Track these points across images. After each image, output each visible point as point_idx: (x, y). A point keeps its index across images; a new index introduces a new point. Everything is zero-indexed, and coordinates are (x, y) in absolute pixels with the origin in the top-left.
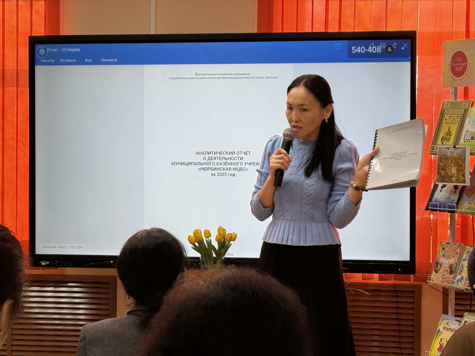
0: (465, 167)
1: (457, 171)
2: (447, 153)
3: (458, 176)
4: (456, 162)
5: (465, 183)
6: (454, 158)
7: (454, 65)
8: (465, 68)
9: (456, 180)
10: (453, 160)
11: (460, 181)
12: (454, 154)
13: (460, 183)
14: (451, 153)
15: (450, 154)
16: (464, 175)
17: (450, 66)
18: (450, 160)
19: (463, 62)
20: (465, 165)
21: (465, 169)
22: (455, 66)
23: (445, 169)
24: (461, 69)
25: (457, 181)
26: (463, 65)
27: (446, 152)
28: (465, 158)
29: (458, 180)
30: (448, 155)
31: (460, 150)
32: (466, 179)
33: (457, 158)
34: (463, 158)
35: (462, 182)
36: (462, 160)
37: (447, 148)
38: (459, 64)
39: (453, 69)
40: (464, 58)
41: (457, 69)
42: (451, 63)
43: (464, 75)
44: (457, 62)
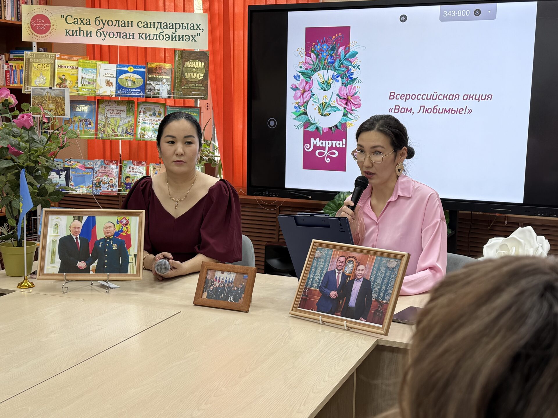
0: (64, 104)
1: (55, 107)
2: (43, 93)
3: (57, 110)
4: (54, 100)
5: (64, 115)
6: (52, 97)
7: (35, 24)
8: (48, 28)
9: (55, 114)
10: (51, 98)
11: (59, 114)
12: (51, 94)
13: (60, 115)
14: (48, 93)
15: (47, 93)
16: (63, 110)
17: (29, 25)
18: (46, 98)
19: (45, 23)
20: (64, 102)
21: (64, 105)
22: (36, 26)
23: (41, 105)
24: (43, 28)
25: (56, 114)
26: (45, 25)
27: (41, 92)
28: (64, 98)
30: (44, 95)
31: (57, 91)
32: (66, 113)
33: (55, 97)
34: (61, 97)
35: (62, 115)
36: (61, 98)
37: (41, 89)
38: (41, 24)
39: (33, 28)
40: (47, 20)
41: (38, 28)
42: (31, 22)
43: (47, 33)
44: (38, 22)
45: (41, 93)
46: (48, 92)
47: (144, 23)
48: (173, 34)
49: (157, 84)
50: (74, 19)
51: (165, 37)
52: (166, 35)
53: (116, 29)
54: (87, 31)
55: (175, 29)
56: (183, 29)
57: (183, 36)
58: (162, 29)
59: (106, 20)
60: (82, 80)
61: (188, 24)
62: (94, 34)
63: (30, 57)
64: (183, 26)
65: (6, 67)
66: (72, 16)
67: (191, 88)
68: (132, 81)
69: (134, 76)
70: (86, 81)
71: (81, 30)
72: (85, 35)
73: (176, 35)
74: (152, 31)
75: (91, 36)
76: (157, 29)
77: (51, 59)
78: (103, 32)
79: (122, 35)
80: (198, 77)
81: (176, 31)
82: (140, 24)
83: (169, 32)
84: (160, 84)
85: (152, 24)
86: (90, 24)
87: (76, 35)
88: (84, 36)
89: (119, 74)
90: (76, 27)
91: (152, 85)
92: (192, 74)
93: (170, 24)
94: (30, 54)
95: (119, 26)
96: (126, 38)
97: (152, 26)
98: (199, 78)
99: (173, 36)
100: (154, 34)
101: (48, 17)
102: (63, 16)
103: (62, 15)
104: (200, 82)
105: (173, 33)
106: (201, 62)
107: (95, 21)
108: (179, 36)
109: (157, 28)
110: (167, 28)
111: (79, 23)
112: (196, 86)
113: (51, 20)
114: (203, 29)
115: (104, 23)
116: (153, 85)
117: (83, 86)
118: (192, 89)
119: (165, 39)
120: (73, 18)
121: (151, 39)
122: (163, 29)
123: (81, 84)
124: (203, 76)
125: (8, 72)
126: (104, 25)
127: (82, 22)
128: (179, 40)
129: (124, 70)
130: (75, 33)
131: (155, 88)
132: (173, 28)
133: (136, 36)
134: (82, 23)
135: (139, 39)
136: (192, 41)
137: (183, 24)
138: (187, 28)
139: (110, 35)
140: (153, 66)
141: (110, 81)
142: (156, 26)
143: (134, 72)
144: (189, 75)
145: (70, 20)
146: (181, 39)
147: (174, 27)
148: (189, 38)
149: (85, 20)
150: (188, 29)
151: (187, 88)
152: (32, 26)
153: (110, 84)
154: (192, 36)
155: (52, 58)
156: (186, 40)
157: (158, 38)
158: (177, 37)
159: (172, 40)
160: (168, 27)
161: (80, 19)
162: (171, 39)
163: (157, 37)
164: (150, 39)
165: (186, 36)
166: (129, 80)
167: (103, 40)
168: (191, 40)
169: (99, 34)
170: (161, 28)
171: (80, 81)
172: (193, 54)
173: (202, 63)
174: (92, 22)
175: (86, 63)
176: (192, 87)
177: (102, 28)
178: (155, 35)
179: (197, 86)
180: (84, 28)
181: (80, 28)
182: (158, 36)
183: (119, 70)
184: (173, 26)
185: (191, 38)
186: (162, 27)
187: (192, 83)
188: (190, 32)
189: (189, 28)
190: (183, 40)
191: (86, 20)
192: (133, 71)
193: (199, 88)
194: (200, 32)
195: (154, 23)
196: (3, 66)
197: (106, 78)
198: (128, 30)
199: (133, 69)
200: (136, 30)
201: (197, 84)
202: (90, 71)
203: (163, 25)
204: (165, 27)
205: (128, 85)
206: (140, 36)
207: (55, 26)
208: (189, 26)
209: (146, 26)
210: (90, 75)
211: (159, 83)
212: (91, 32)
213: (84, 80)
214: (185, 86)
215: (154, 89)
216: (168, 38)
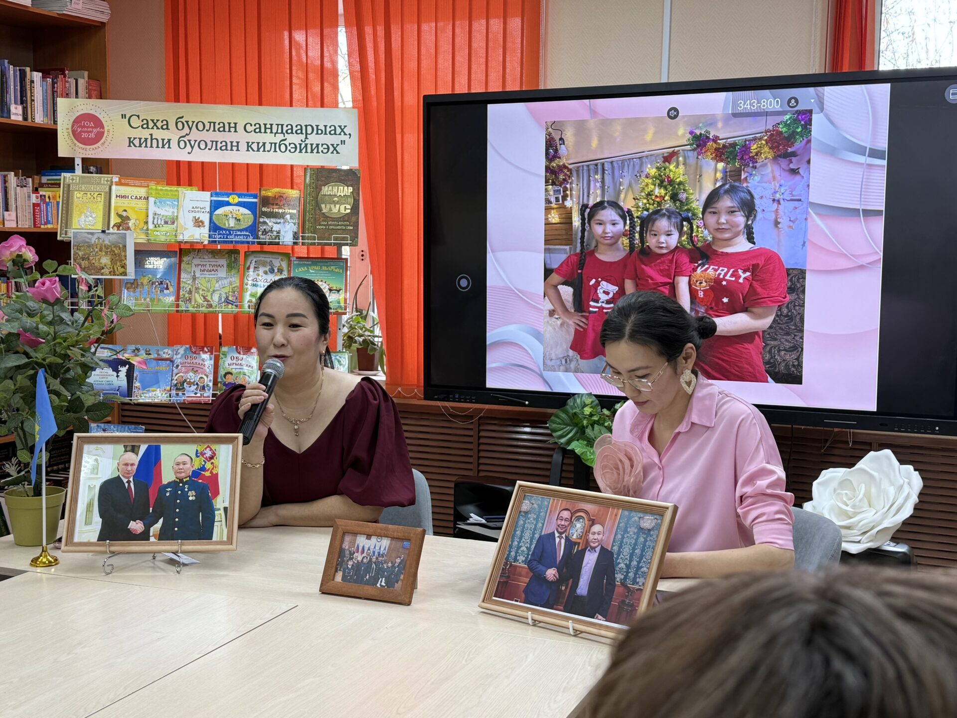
0: (126, 256)
1: (111, 262)
2: (90, 239)
3: (113, 267)
4: (109, 250)
5: (126, 275)
6: (105, 246)
7: (79, 130)
8: (100, 136)
9: (110, 272)
10: (103, 248)
11: (117, 273)
12: (104, 241)
13: (118, 275)
14: (99, 240)
15: (97, 240)
16: (124, 266)
17: (70, 131)
18: (97, 248)
19: (96, 127)
20: (126, 254)
21: (126, 259)
22: (81, 132)
23: (89, 259)
24: (92, 135)
25: (112, 273)
26: (95, 130)
27: (88, 238)
28: (125, 246)
29: (114, 272)
30: (93, 242)
31: (114, 236)
32: (128, 271)
33: (111, 246)
34: (121, 246)
35: (121, 274)
36: (120, 248)
37: (88, 233)
38: (89, 129)
39: (76, 135)
40: (98, 123)
41: (84, 135)
42: (72, 127)
43: (99, 144)
44: (84, 127)
45: (87, 240)
46: (99, 238)
47: (255, 125)
48: (301, 143)
49: (276, 223)
50: (142, 121)
51: (289, 148)
52: (290, 144)
53: (209, 136)
54: (163, 140)
55: (305, 135)
56: (317, 133)
57: (318, 145)
58: (284, 134)
59: (193, 122)
60: (154, 218)
61: (326, 126)
62: (174, 144)
63: (71, 181)
64: (318, 129)
65: (34, 199)
66: (138, 116)
67: (331, 227)
68: (236, 218)
69: (239, 210)
70: (161, 220)
71: (153, 138)
72: (160, 145)
73: (306, 145)
74: (268, 138)
75: (169, 147)
76: (277, 135)
77: (104, 185)
78: (189, 141)
79: (219, 145)
80: (342, 211)
81: (306, 138)
82: (249, 128)
83: (296, 139)
84: (280, 223)
85: (268, 126)
86: (167, 128)
87: (146, 146)
88: (158, 147)
89: (214, 207)
90: (145, 134)
91: (267, 223)
92: (332, 206)
93: (296, 126)
94: (71, 178)
95: (214, 130)
96: (226, 149)
97: (268, 131)
98: (344, 212)
99: (303, 146)
100: (271, 143)
101: (100, 117)
102: (124, 116)
103: (122, 115)
104: (346, 219)
105: (302, 141)
106: (348, 186)
107: (177, 124)
108: (312, 145)
109: (277, 133)
110: (292, 133)
111: (150, 127)
112: (338, 225)
113: (104, 123)
114: (350, 134)
115: (191, 126)
116: (270, 224)
117: (156, 227)
118: (332, 229)
119: (290, 151)
120: (141, 119)
121: (266, 150)
122: (286, 134)
123: (153, 224)
124: (351, 209)
125: (38, 205)
126: (190, 129)
127: (155, 124)
128: (312, 152)
129: (223, 201)
130: (143, 143)
131: (272, 228)
132: (302, 133)
133: (242, 146)
134: (155, 127)
135: (248, 150)
136: (332, 153)
137: (317, 126)
138: (324, 133)
139: (201, 145)
140: (270, 194)
141: (200, 219)
142: (274, 131)
143: (239, 204)
144: (328, 206)
145: (135, 122)
146: (315, 151)
147: (304, 132)
148: (328, 148)
149: (160, 122)
150: (326, 134)
151: (324, 227)
152: (74, 132)
153: (201, 224)
154: (332, 145)
155: (106, 183)
156: (322, 151)
157: (277, 149)
158: (309, 147)
159: (301, 152)
160: (294, 132)
161: (153, 121)
162: (298, 150)
163: (276, 147)
164: (264, 151)
165: (322, 145)
166: (231, 216)
167: (189, 153)
168: (330, 151)
169: (182, 144)
170: (282, 132)
171: (152, 219)
172: (334, 174)
173: (349, 188)
174: (172, 125)
175: (162, 190)
176: (334, 227)
177: (187, 135)
178: (273, 145)
179: (341, 225)
180: (159, 134)
181: (151, 135)
182: (277, 145)
183: (215, 201)
184: (301, 130)
185: (331, 149)
186: (284, 132)
187: (333, 219)
188: (329, 139)
189: (328, 133)
190: (318, 152)
191: (162, 122)
192: (237, 201)
193: (344, 228)
194: (346, 138)
195: (271, 125)
196: (29, 197)
197: (194, 214)
198: (229, 137)
199: (237, 199)
200: (242, 137)
201: (341, 221)
202: (168, 203)
203: (285, 129)
204: (290, 131)
205: (229, 225)
206: (249, 146)
207: (111, 131)
208: (328, 130)
209: (258, 130)
210: (167, 209)
211: (279, 221)
212: (169, 141)
213: (158, 218)
214: (322, 225)
215: (271, 231)
216: (294, 149)
